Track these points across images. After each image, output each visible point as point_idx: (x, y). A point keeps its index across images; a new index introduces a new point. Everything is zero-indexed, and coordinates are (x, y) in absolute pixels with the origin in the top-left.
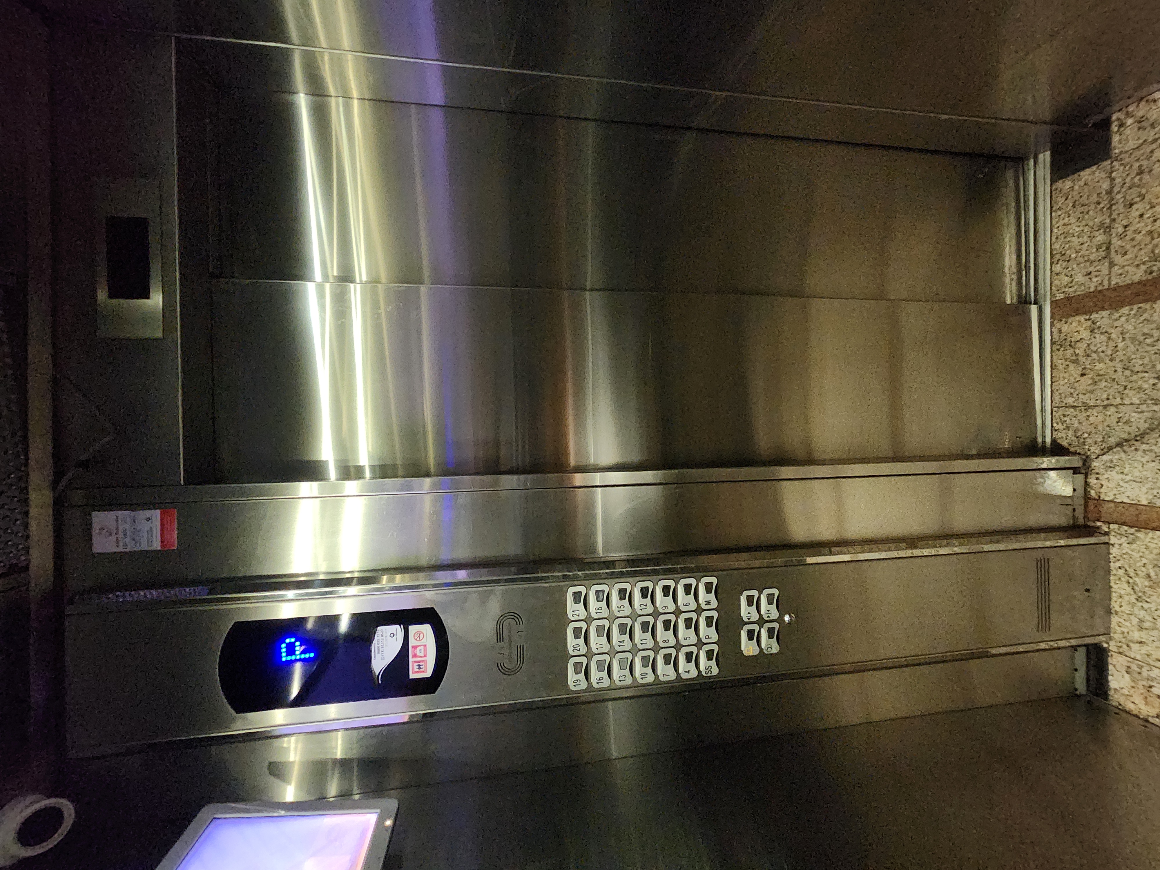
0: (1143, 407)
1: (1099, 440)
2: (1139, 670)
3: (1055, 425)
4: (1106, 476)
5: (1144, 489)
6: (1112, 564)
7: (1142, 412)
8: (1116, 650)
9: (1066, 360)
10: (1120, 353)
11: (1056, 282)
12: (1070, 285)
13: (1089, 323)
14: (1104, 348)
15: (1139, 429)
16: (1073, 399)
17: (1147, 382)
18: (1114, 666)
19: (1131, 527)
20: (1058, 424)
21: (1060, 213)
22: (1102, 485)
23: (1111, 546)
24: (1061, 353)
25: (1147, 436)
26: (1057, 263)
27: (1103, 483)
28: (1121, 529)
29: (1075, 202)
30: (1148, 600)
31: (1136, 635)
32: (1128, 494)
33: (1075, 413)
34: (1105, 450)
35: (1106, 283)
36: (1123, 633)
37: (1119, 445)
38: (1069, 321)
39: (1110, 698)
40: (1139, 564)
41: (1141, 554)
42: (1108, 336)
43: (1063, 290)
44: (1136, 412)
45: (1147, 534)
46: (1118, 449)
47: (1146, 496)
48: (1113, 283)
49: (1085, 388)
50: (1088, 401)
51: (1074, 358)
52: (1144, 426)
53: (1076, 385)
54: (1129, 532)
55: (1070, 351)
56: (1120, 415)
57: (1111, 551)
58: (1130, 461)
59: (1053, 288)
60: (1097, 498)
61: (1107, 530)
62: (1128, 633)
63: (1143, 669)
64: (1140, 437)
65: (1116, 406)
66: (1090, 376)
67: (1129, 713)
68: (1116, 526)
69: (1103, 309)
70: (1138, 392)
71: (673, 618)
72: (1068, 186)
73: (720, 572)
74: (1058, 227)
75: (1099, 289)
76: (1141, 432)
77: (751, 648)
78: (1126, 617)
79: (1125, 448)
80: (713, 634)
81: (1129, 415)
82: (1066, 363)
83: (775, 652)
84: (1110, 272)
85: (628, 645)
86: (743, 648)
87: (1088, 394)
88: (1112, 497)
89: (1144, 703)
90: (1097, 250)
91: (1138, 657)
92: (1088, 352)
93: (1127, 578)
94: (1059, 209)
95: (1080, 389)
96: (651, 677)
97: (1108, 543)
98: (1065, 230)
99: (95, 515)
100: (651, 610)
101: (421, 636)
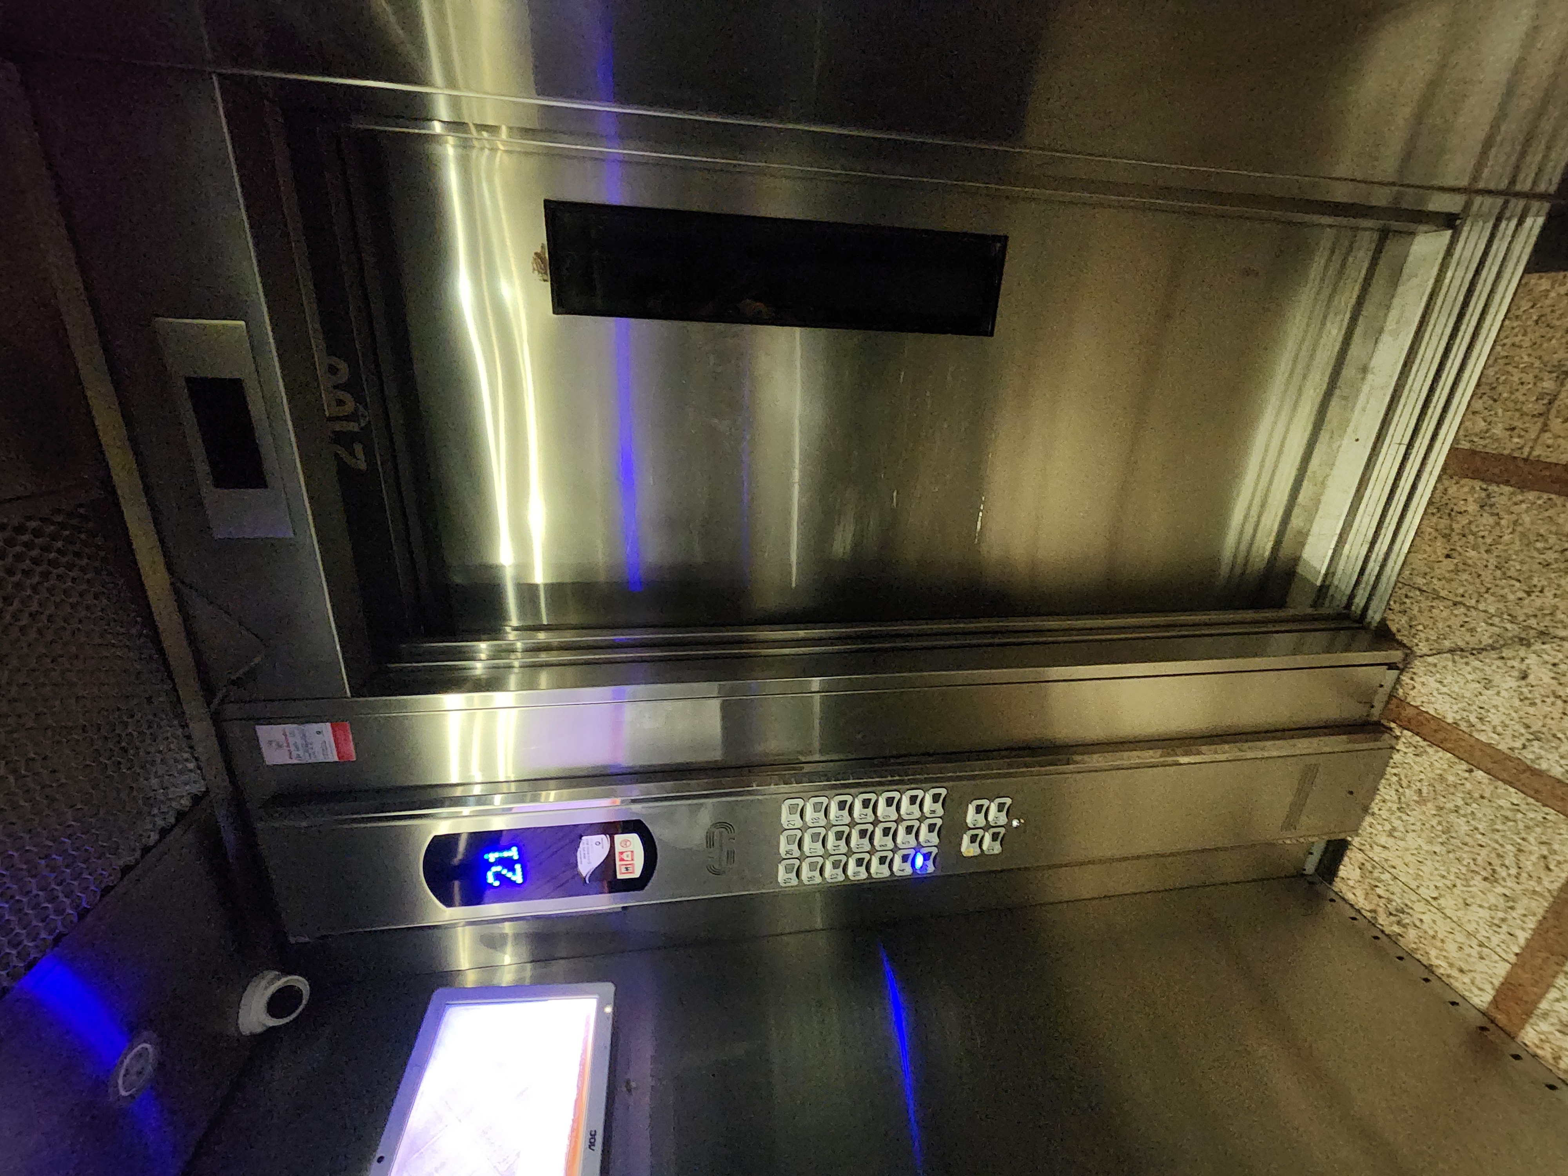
0: (1497, 620)
1: (1432, 638)
2: (1370, 868)
3: (1392, 603)
4: (1422, 680)
5: (1455, 708)
6: (1388, 769)
7: (1492, 625)
8: (1358, 846)
9: (1437, 530)
10: (1501, 548)
11: (1468, 424)
12: (1482, 435)
13: (1483, 494)
14: (1486, 533)
15: (1481, 642)
16: (1425, 581)
17: (1515, 592)
18: (1350, 859)
19: (1425, 740)
20: (1395, 602)
22: (1414, 687)
23: (1395, 752)
24: (1434, 519)
25: (1484, 653)
26: (1481, 398)
27: (1416, 685)
28: (1414, 738)
29: (1541, 316)
30: (1409, 813)
31: (1383, 839)
32: (1436, 706)
33: (1419, 598)
34: (1434, 652)
35: (1526, 450)
36: (1371, 833)
37: (1451, 651)
38: (1463, 481)
39: (1334, 884)
40: (1415, 778)
41: (1422, 769)
42: (1498, 520)
43: (1473, 438)
44: (1487, 623)
45: (1437, 752)
46: (1449, 655)
47: (1454, 715)
48: (1535, 453)
49: (1444, 572)
50: (1440, 590)
51: (1447, 532)
52: (1487, 641)
53: (1436, 565)
54: (1420, 743)
55: (1445, 521)
56: (1467, 620)
57: (1395, 757)
58: (1455, 673)
59: (1461, 433)
60: (1403, 699)
61: (1399, 734)
62: (1376, 835)
63: (1376, 870)
64: (1478, 651)
65: (1468, 608)
66: (1456, 561)
67: (1346, 901)
68: (1410, 734)
69: (1507, 483)
70: (1499, 601)
71: (893, 826)
72: (1543, 288)
73: (951, 783)
74: (1504, 345)
75: (1516, 454)
76: (1482, 646)
77: (972, 850)
78: (1381, 821)
79: (1457, 658)
80: (934, 839)
81: (1478, 623)
82: (1434, 534)
83: (996, 852)
84: (1538, 437)
85: (843, 849)
86: (963, 849)
87: (1444, 582)
88: (1418, 704)
89: (1363, 897)
90: (1537, 399)
91: (1376, 859)
92: (1467, 531)
93: (1398, 787)
94: (1517, 317)
95: (1438, 572)
96: (863, 875)
97: (1393, 748)
98: (1511, 354)
99: (258, 728)
100: (871, 818)
101: (628, 843)
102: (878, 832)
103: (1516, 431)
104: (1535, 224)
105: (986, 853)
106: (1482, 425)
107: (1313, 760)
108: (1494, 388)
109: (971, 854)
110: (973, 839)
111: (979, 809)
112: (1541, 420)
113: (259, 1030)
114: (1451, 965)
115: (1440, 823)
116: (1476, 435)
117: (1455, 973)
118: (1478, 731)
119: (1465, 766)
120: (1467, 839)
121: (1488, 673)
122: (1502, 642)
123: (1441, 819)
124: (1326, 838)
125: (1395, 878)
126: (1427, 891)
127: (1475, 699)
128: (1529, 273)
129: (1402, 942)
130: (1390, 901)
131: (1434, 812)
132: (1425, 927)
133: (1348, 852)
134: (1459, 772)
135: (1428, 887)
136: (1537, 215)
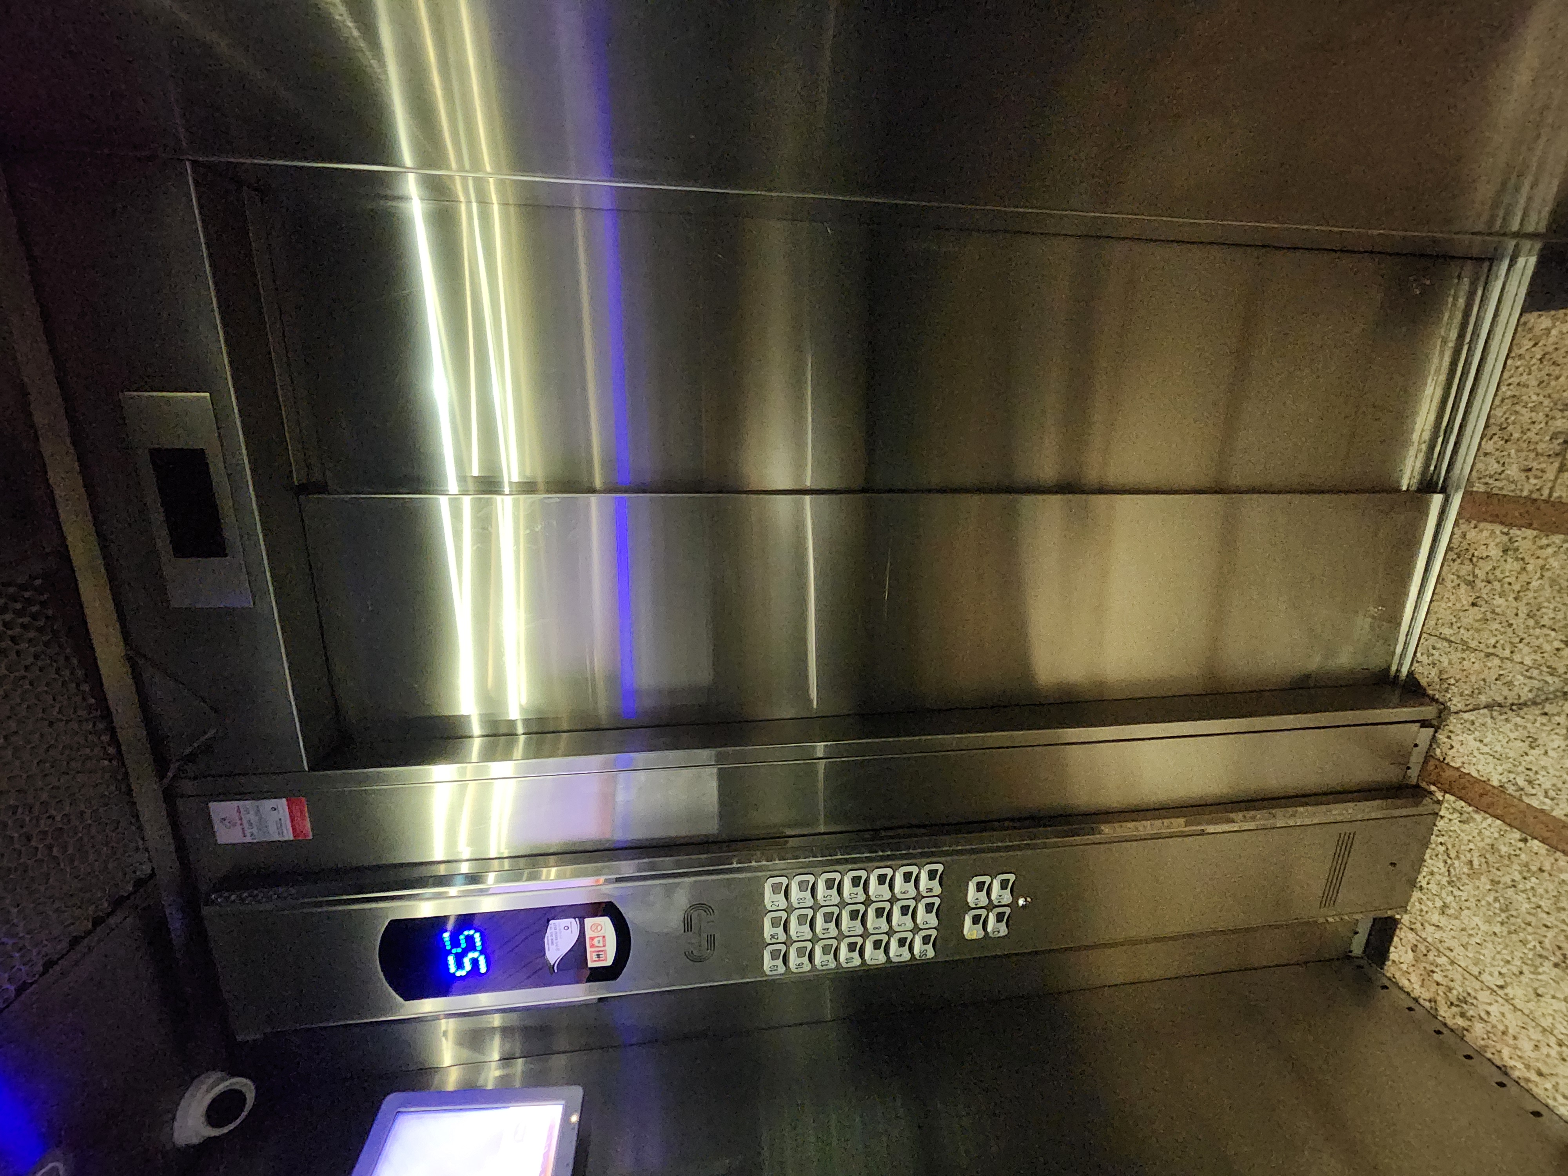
0: (1535, 673)
1: (1466, 692)
2: (1425, 952)
3: (1418, 655)
4: (1460, 738)
5: (1500, 769)
6: (1433, 837)
7: (1530, 678)
8: (1408, 925)
9: (1459, 577)
10: (1531, 594)
11: (1480, 466)
12: (1497, 476)
13: (1505, 538)
14: (1512, 579)
15: (1519, 696)
16: (1451, 632)
17: (1551, 642)
18: (1401, 939)
19: (1470, 805)
20: (1422, 654)
21: (1519, 363)
22: (1452, 747)
23: (1439, 818)
24: (1455, 566)
25: (1525, 709)
26: (1491, 439)
27: (1454, 744)
28: (1457, 803)
29: (1545, 355)
30: (1461, 888)
31: (1435, 918)
32: (1480, 767)
33: (1449, 650)
34: (1470, 707)
35: (1546, 492)
36: (1421, 910)
37: (1488, 706)
38: (1482, 525)
39: (1386, 968)
40: (1463, 847)
41: (1471, 838)
42: (1524, 566)
43: (1487, 480)
44: (1522, 675)
45: (1485, 819)
46: (1486, 711)
47: (1500, 777)
48: (1555, 495)
49: (1471, 621)
50: (1470, 641)
51: (1471, 578)
52: (1526, 695)
53: (1461, 614)
54: (1465, 809)
55: (1468, 567)
56: (1501, 672)
57: (1437, 823)
58: (1495, 732)
59: (1474, 473)
60: (1442, 759)
61: (1441, 798)
62: (1427, 912)
63: (1430, 953)
64: (1518, 707)
65: (1502, 659)
66: (1483, 610)
67: (1401, 989)
68: (1452, 798)
69: (1529, 526)
70: (1535, 652)
71: (887, 906)
72: (1543, 326)
73: (949, 859)
74: (1510, 385)
75: (1534, 496)
76: (1521, 701)
77: (975, 932)
78: (1430, 896)
79: (1495, 714)
80: (933, 920)
81: (1514, 676)
82: (1457, 582)
83: (1002, 934)
84: (1556, 478)
85: (834, 932)
86: (965, 932)
87: (1471, 632)
88: (1457, 765)
89: (1420, 983)
90: (1551, 439)
91: (1430, 940)
92: (1491, 577)
93: (1446, 857)
94: (1520, 356)
95: (1465, 621)
96: (857, 962)
97: (1437, 814)
98: (1517, 393)
99: (213, 806)
100: (862, 897)
101: (599, 928)
102: (871, 913)
103: (1534, 472)
104: (1527, 263)
105: (991, 935)
106: (1497, 467)
107: (1347, 828)
108: (1505, 428)
109: (974, 937)
110: (976, 920)
111: (980, 887)
112: (1559, 459)
113: (195, 1141)
114: (1528, 1067)
115: (1496, 899)
116: (1491, 477)
117: (1534, 1077)
118: (1526, 794)
119: (1517, 835)
120: (1529, 918)
121: (1532, 731)
122: (1543, 697)
123: (1498, 895)
124: (1372, 915)
125: (1453, 963)
126: (1489, 978)
127: (1521, 759)
128: (1526, 312)
129: (1468, 1037)
130: (1450, 989)
131: (1489, 887)
132: (1493, 1020)
133: (1398, 931)
134: (1512, 841)
135: (1491, 974)
136: (1529, 254)
